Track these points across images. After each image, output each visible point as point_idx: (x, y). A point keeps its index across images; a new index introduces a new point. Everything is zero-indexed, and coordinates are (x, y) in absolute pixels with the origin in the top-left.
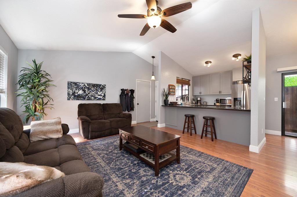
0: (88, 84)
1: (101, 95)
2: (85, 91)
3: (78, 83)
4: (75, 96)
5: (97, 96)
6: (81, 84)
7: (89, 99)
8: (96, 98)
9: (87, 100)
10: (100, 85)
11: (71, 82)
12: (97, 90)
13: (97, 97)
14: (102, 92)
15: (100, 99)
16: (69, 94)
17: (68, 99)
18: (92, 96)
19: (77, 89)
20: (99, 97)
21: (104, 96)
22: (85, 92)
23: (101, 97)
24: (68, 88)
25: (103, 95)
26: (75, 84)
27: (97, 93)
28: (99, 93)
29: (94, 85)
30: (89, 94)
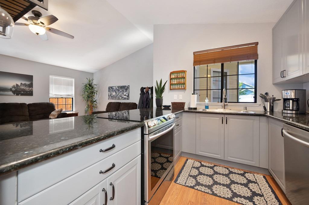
0: (118, 87)
1: (126, 95)
2: (116, 92)
4: (111, 97)
5: (123, 96)
6: (114, 88)
7: (119, 99)
8: (123, 98)
9: (118, 99)
10: (125, 86)
11: (110, 87)
12: (123, 91)
13: (123, 97)
14: (126, 92)
15: (125, 99)
16: (109, 95)
17: (109, 99)
18: (120, 96)
19: (112, 92)
20: (125, 97)
21: (128, 96)
23: (126, 97)
24: (109, 91)
25: (127, 95)
26: (112, 87)
27: (123, 94)
28: (125, 94)
29: (121, 87)
30: (118, 94)
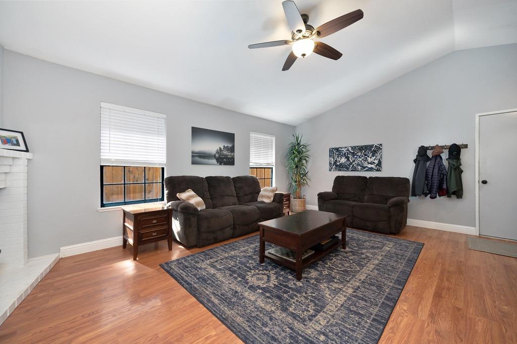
0: (353, 148)
1: (373, 163)
2: (348, 158)
3: (340, 148)
4: (337, 166)
5: (366, 164)
6: (343, 149)
7: (354, 170)
8: (364, 168)
9: (352, 171)
10: (372, 146)
11: (333, 149)
12: (366, 155)
13: (367, 167)
14: (375, 157)
15: (371, 169)
16: (330, 163)
17: (330, 170)
18: (358, 165)
19: (338, 157)
20: (370, 166)
21: (379, 164)
22: (348, 160)
23: (373, 166)
24: (330, 156)
25: (376, 162)
26: (337, 149)
27: (366, 160)
28: (369, 160)
29: (362, 147)
30: (353, 161)
